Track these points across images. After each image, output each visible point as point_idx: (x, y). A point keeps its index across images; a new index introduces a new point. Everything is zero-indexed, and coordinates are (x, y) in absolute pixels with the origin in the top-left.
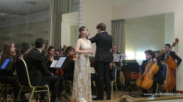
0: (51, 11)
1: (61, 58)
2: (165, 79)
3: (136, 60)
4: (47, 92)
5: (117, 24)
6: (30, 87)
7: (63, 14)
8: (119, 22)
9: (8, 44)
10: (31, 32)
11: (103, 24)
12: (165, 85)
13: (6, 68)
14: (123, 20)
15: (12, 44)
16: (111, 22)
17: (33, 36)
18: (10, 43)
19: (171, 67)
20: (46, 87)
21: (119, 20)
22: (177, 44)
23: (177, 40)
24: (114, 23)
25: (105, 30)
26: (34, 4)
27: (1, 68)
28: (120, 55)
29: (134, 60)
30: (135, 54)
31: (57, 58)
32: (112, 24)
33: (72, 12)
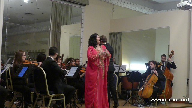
0: (51, 23)
1: (73, 68)
2: (164, 90)
3: (139, 71)
4: (63, 100)
5: (115, 36)
6: (48, 95)
7: (62, 26)
8: (117, 35)
9: (19, 52)
10: (28, 41)
11: (104, 37)
12: (163, 95)
13: (23, 76)
14: (121, 33)
15: (24, 52)
16: (109, 35)
17: (29, 45)
18: (22, 51)
19: (169, 78)
20: (63, 95)
21: (117, 32)
22: (172, 56)
23: (173, 52)
24: (112, 36)
25: (106, 42)
26: (31, 15)
27: (18, 76)
28: (119, 66)
29: (138, 71)
30: (129, 65)
31: (69, 68)
32: (110, 36)
33: (70, 24)
